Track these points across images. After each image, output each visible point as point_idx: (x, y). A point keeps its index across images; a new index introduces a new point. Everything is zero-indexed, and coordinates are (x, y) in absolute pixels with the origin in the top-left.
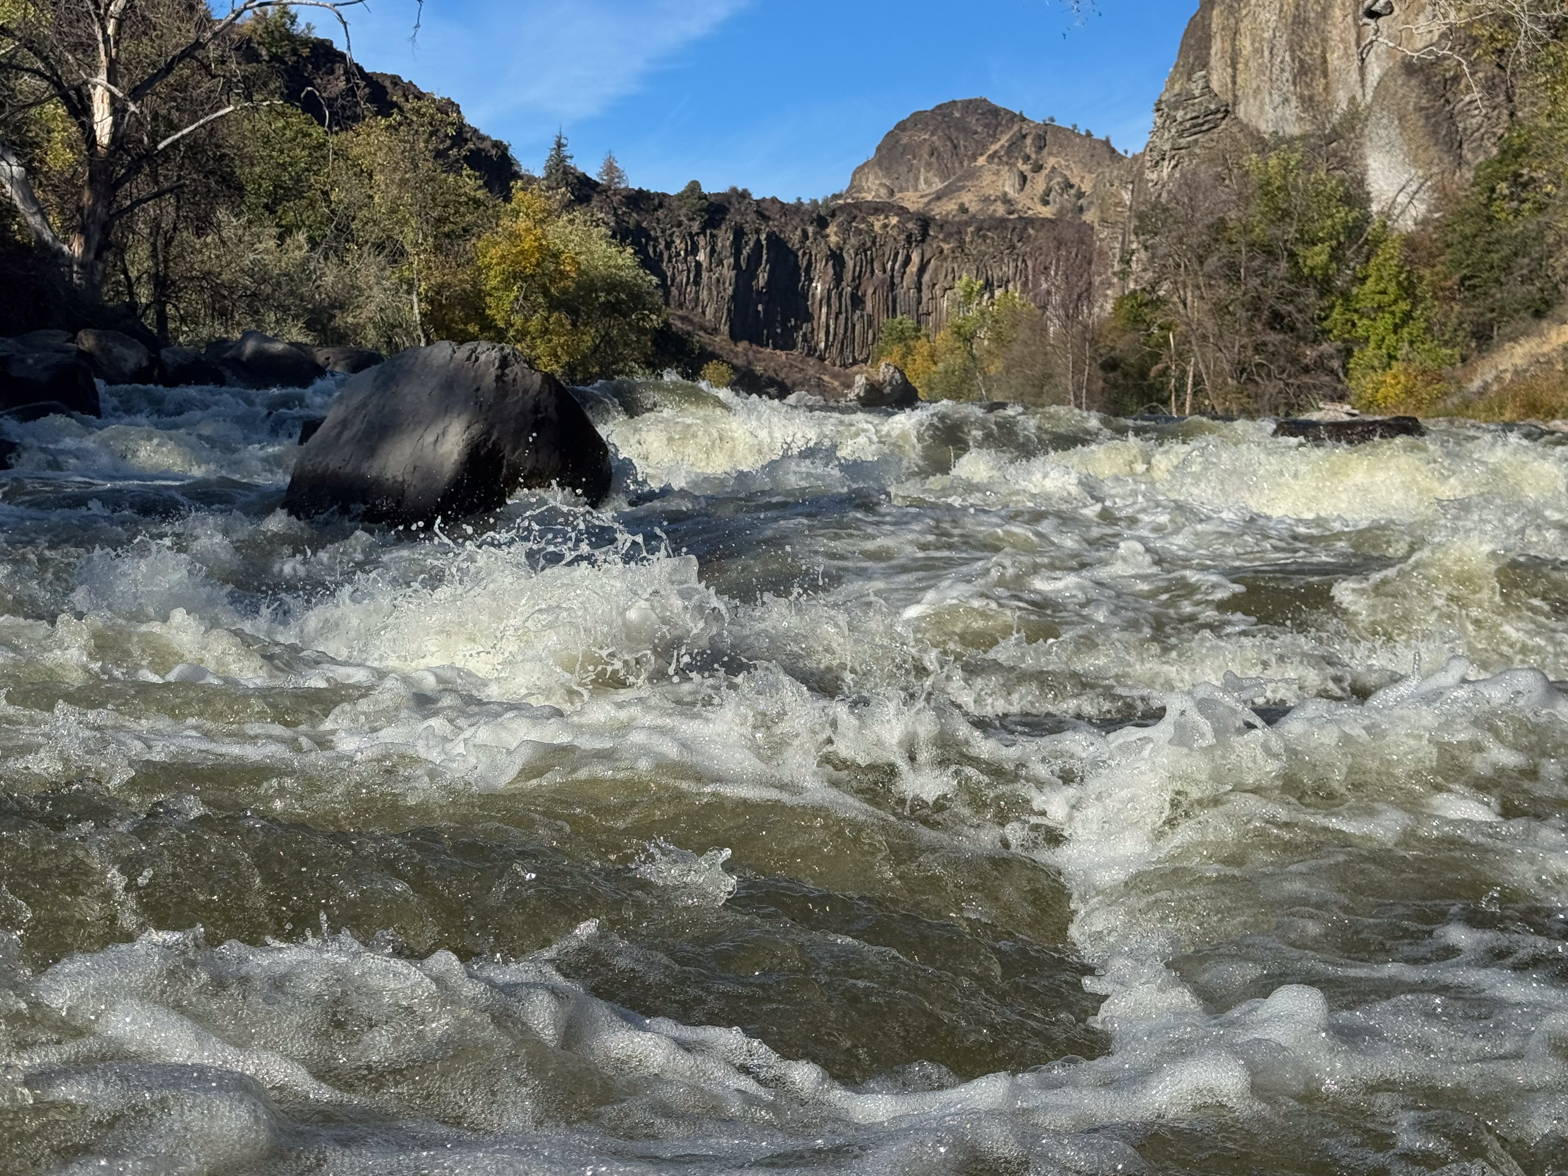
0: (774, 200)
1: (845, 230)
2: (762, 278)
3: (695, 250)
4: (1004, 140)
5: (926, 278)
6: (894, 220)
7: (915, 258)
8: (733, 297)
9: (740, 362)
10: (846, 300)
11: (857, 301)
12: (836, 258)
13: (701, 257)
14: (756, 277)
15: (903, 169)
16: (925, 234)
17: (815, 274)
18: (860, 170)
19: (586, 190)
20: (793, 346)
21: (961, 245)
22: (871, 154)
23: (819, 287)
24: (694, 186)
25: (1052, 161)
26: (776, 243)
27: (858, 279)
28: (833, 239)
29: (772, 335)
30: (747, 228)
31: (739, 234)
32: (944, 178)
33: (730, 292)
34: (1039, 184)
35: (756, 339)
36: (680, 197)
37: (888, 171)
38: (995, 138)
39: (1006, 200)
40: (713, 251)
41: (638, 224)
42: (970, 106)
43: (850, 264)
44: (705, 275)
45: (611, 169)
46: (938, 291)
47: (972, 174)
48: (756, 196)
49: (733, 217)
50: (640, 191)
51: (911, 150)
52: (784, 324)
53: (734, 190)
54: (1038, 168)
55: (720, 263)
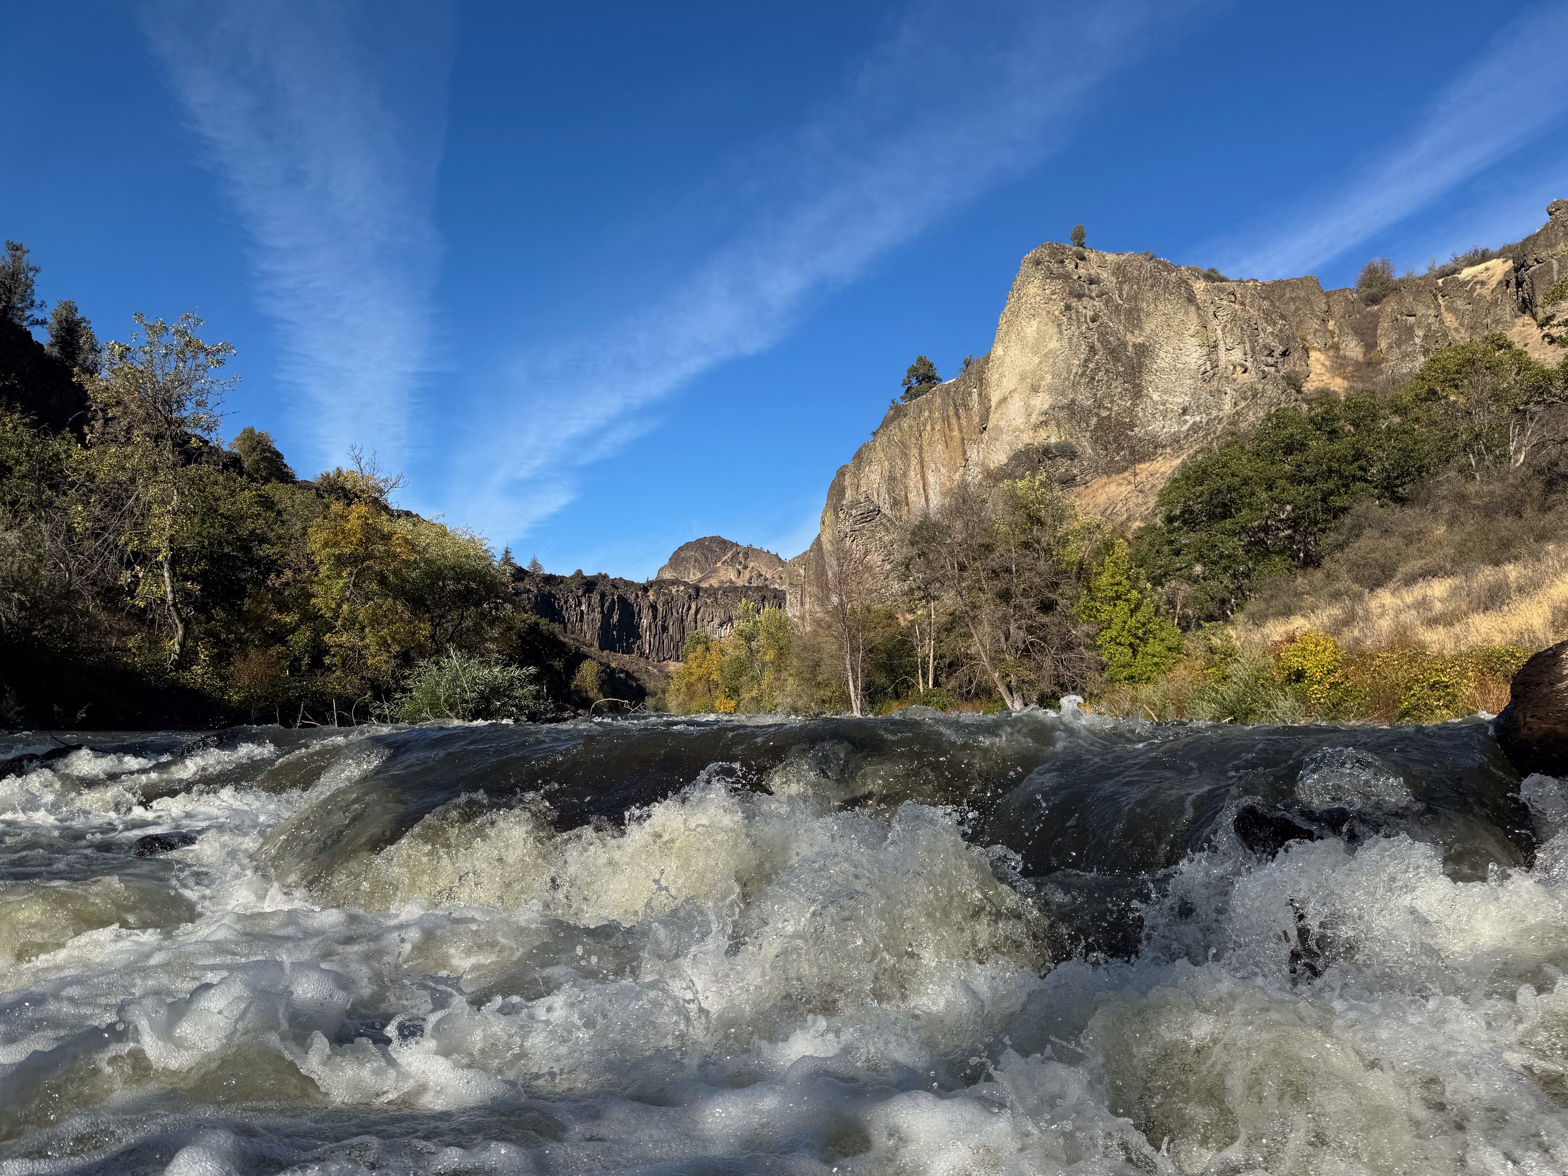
0: (621, 579)
1: (657, 593)
2: (616, 618)
3: (580, 604)
4: (729, 555)
5: (699, 616)
6: (682, 588)
7: (693, 606)
8: (600, 628)
9: (605, 661)
10: (659, 628)
11: (665, 629)
12: (653, 607)
13: (583, 608)
14: (612, 617)
15: (682, 569)
16: (698, 595)
17: (643, 615)
18: (662, 569)
19: (522, 575)
20: (633, 652)
21: (716, 599)
22: (667, 562)
23: (645, 622)
24: (579, 572)
25: (752, 564)
26: (622, 600)
27: (665, 618)
28: (651, 598)
29: (621, 647)
30: (607, 593)
31: (603, 596)
32: (702, 573)
33: (599, 625)
34: (747, 575)
35: (613, 649)
36: (572, 578)
37: (675, 570)
38: (725, 554)
39: (731, 582)
40: (589, 605)
41: (550, 592)
42: (713, 539)
43: (661, 610)
44: (585, 617)
45: (535, 564)
46: (705, 623)
47: (715, 571)
48: (611, 577)
49: (600, 587)
50: (551, 575)
51: (686, 560)
52: (627, 641)
53: (600, 574)
54: (746, 567)
55: (594, 610)
